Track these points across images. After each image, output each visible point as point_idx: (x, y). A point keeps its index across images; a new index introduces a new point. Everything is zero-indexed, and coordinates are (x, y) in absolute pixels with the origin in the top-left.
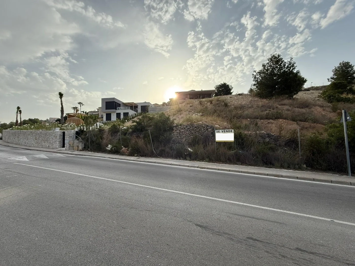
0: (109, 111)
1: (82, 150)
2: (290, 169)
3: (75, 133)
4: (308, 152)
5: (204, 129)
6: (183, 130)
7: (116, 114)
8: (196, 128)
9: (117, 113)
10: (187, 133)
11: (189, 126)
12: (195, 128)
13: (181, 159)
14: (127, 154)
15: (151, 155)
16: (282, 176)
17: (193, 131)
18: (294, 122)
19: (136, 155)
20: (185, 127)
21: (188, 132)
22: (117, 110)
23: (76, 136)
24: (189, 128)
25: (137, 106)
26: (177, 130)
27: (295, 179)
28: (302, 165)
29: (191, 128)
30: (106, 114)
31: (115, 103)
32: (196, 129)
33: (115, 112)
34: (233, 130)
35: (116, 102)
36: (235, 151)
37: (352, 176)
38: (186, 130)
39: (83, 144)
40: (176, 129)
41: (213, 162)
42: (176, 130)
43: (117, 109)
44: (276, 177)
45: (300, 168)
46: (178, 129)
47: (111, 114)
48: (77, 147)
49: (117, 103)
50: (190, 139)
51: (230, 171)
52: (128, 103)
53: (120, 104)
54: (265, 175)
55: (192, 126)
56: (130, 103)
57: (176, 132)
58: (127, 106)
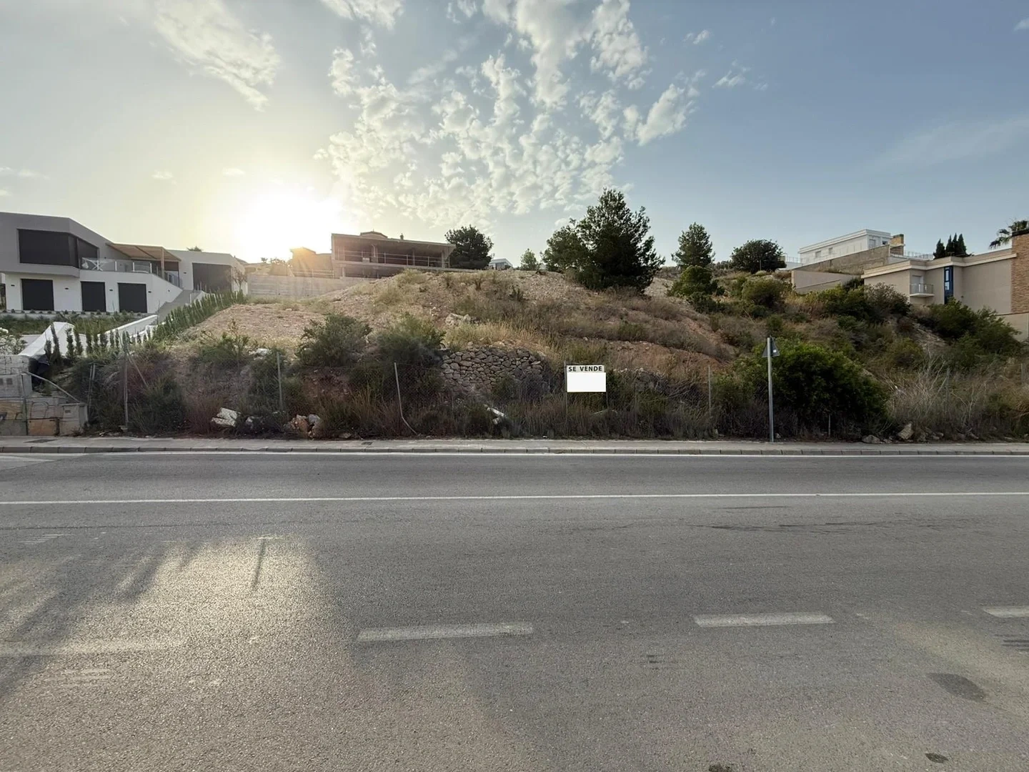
0: (38, 271)
1: (82, 431)
2: (699, 440)
3: (26, 366)
4: (721, 407)
5: (522, 361)
6: (469, 364)
7: (79, 286)
8: (502, 358)
9: (83, 283)
10: (479, 372)
11: (484, 353)
12: (500, 357)
13: (486, 438)
14: (311, 434)
15: (398, 432)
16: (700, 452)
17: (496, 365)
18: (666, 349)
19: (347, 435)
20: (472, 354)
21: (481, 369)
22: (82, 268)
23: (33, 377)
24: (483, 359)
25: (178, 263)
26: (453, 362)
27: (718, 454)
28: (714, 430)
29: (491, 358)
30: (23, 281)
31: (71, 242)
32: (502, 360)
33: (75, 277)
34: (603, 367)
35: (76, 238)
36: (607, 410)
37: (774, 441)
38: (477, 363)
39: (86, 408)
40: (450, 361)
41: (563, 438)
42: (449, 364)
43: (85, 265)
44: (692, 454)
45: (710, 437)
46: (456, 360)
47: (52, 281)
48: (54, 423)
49: (81, 240)
50: (489, 386)
51: (615, 451)
52: (136, 247)
53: (97, 248)
54: (674, 452)
55: (490, 353)
56: (143, 249)
57: (451, 368)
58: (129, 258)
